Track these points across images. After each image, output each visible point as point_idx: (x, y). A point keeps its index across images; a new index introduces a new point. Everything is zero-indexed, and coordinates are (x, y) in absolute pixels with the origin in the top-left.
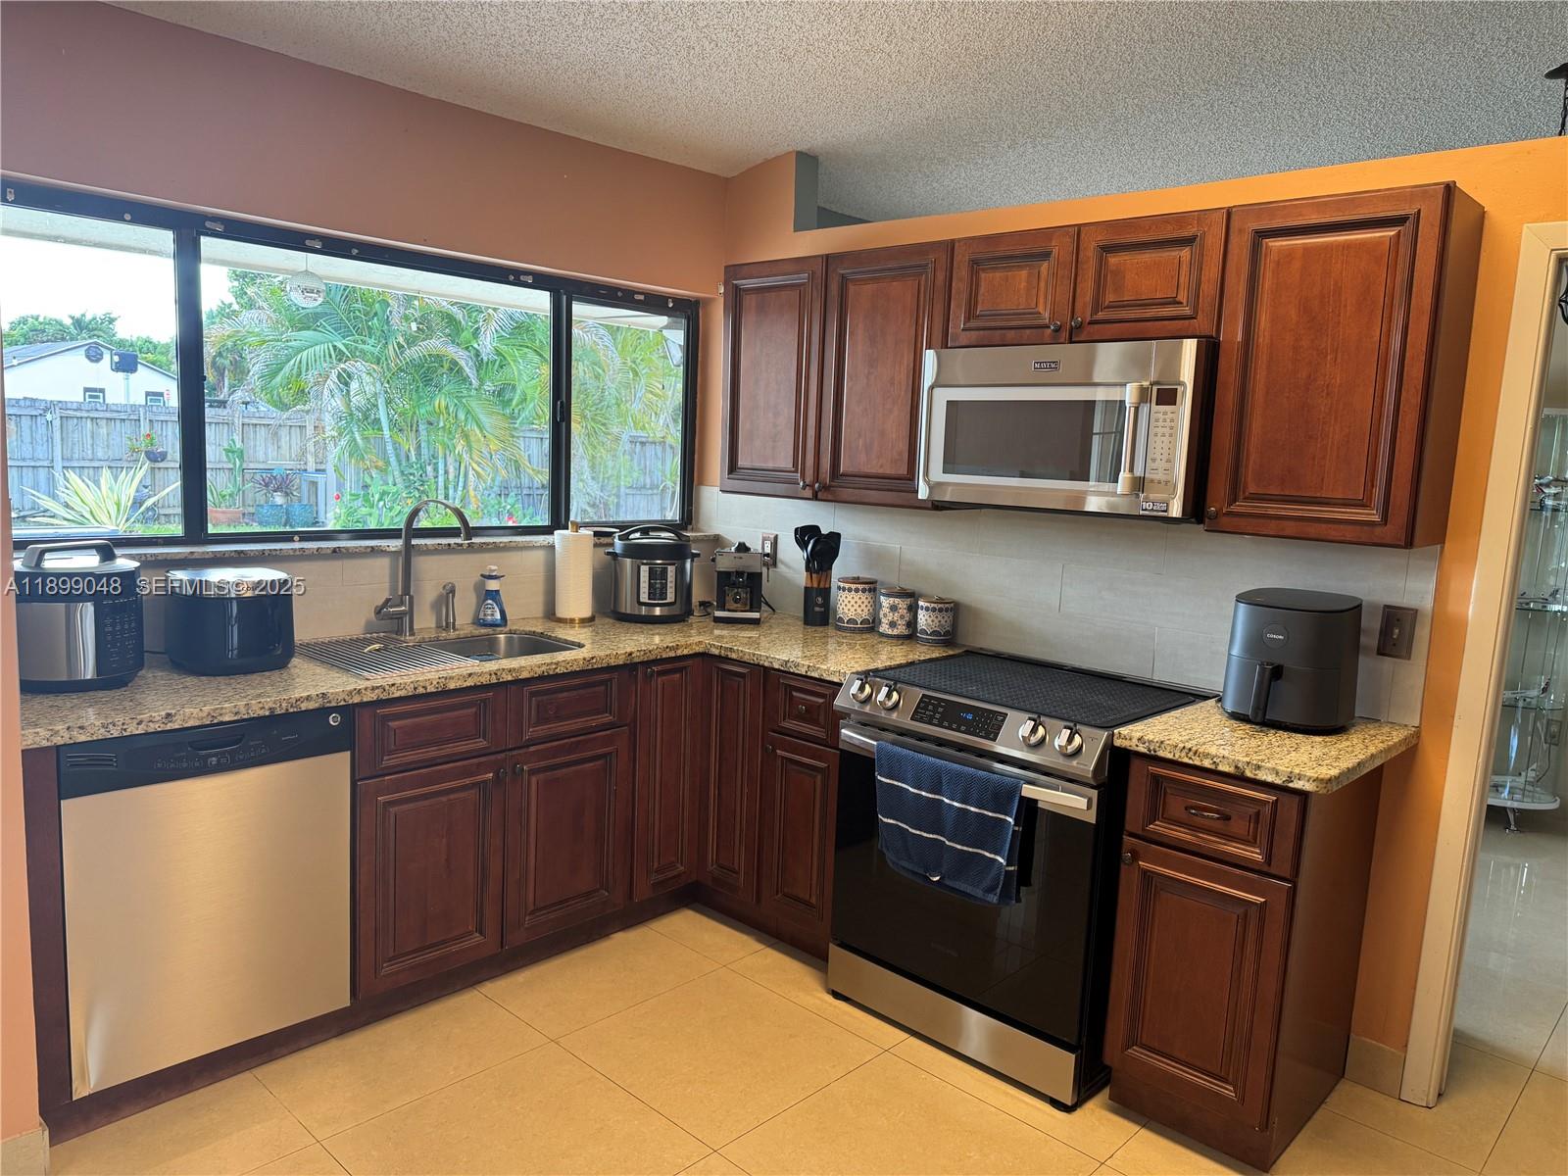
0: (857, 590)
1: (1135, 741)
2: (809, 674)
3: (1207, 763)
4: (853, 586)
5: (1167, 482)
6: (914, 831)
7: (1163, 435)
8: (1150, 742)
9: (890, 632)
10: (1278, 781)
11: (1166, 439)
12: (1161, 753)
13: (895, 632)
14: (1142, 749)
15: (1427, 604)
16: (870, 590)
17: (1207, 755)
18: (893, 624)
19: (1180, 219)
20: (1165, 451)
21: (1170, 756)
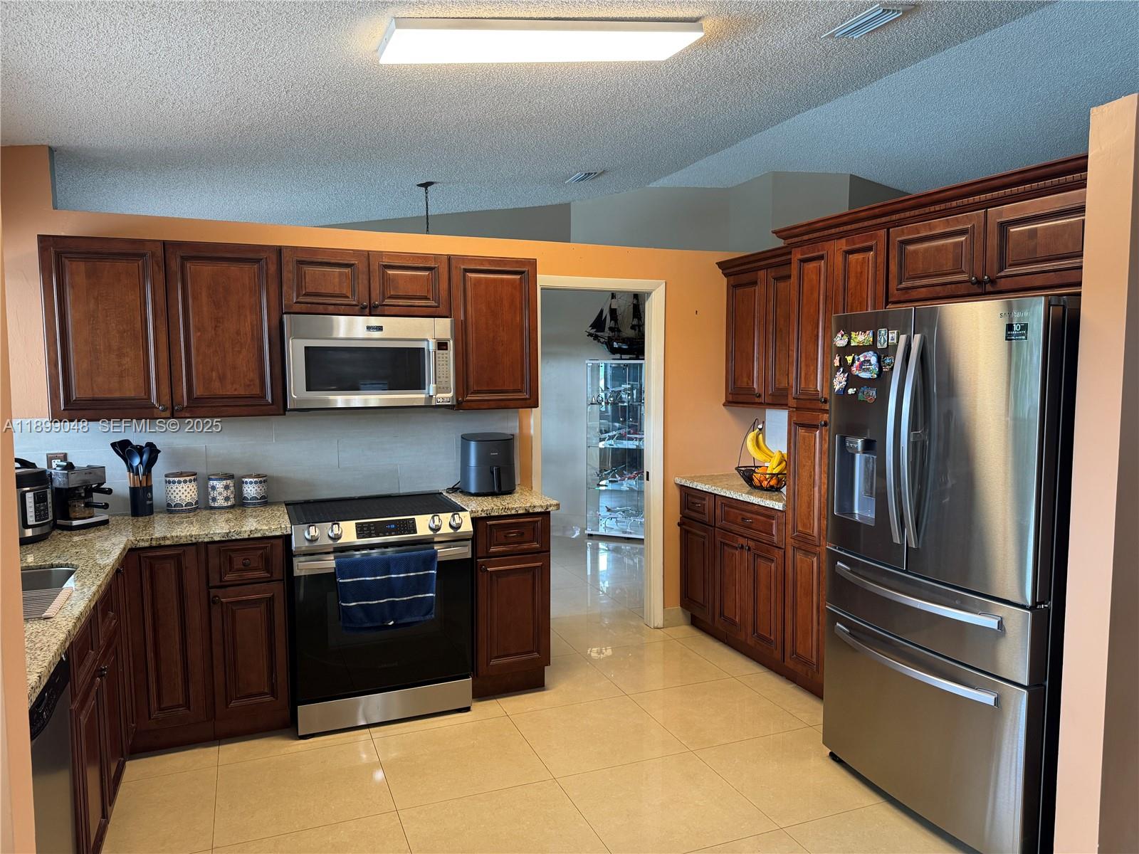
0: (185, 482)
1: (480, 512)
2: (251, 536)
3: (513, 512)
4: (182, 479)
5: (447, 388)
6: (374, 602)
7: (443, 365)
8: (487, 510)
9: (226, 504)
10: (543, 510)
11: (445, 366)
12: (493, 514)
13: (230, 504)
14: (483, 515)
15: (517, 431)
16: (195, 480)
17: (512, 509)
18: (227, 499)
19: (425, 257)
20: (445, 373)
21: (497, 514)
